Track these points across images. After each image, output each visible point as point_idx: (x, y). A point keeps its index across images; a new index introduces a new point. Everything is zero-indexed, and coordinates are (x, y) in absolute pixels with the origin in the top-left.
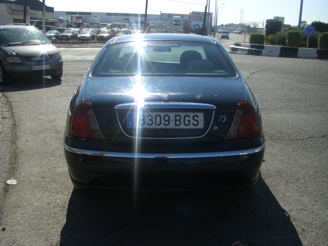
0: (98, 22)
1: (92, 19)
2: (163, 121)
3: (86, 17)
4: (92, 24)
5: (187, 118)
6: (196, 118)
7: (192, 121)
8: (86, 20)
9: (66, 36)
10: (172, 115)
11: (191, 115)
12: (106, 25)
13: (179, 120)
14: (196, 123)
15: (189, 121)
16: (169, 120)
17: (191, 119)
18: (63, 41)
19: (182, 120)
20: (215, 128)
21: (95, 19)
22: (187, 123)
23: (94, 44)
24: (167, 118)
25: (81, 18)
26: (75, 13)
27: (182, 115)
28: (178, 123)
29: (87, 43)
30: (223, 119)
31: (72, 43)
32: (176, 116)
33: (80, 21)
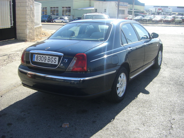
0: (171, 12)
1: (167, 10)
2: (44, 59)
3: (164, 9)
4: (167, 13)
5: (52, 59)
6: (55, 59)
7: (54, 61)
8: (164, 11)
9: (146, 19)
10: (47, 57)
11: (54, 57)
12: (175, 14)
13: (49, 60)
14: (55, 62)
15: (53, 60)
16: (46, 59)
17: (53, 59)
18: (144, 22)
19: (50, 60)
20: (62, 65)
21: (169, 10)
22: (52, 61)
23: (160, 25)
24: (45, 58)
25: (161, 9)
26: (159, 7)
27: (51, 57)
28: (49, 61)
29: (157, 24)
30: (66, 61)
31: (148, 23)
32: (49, 57)
33: (160, 11)
